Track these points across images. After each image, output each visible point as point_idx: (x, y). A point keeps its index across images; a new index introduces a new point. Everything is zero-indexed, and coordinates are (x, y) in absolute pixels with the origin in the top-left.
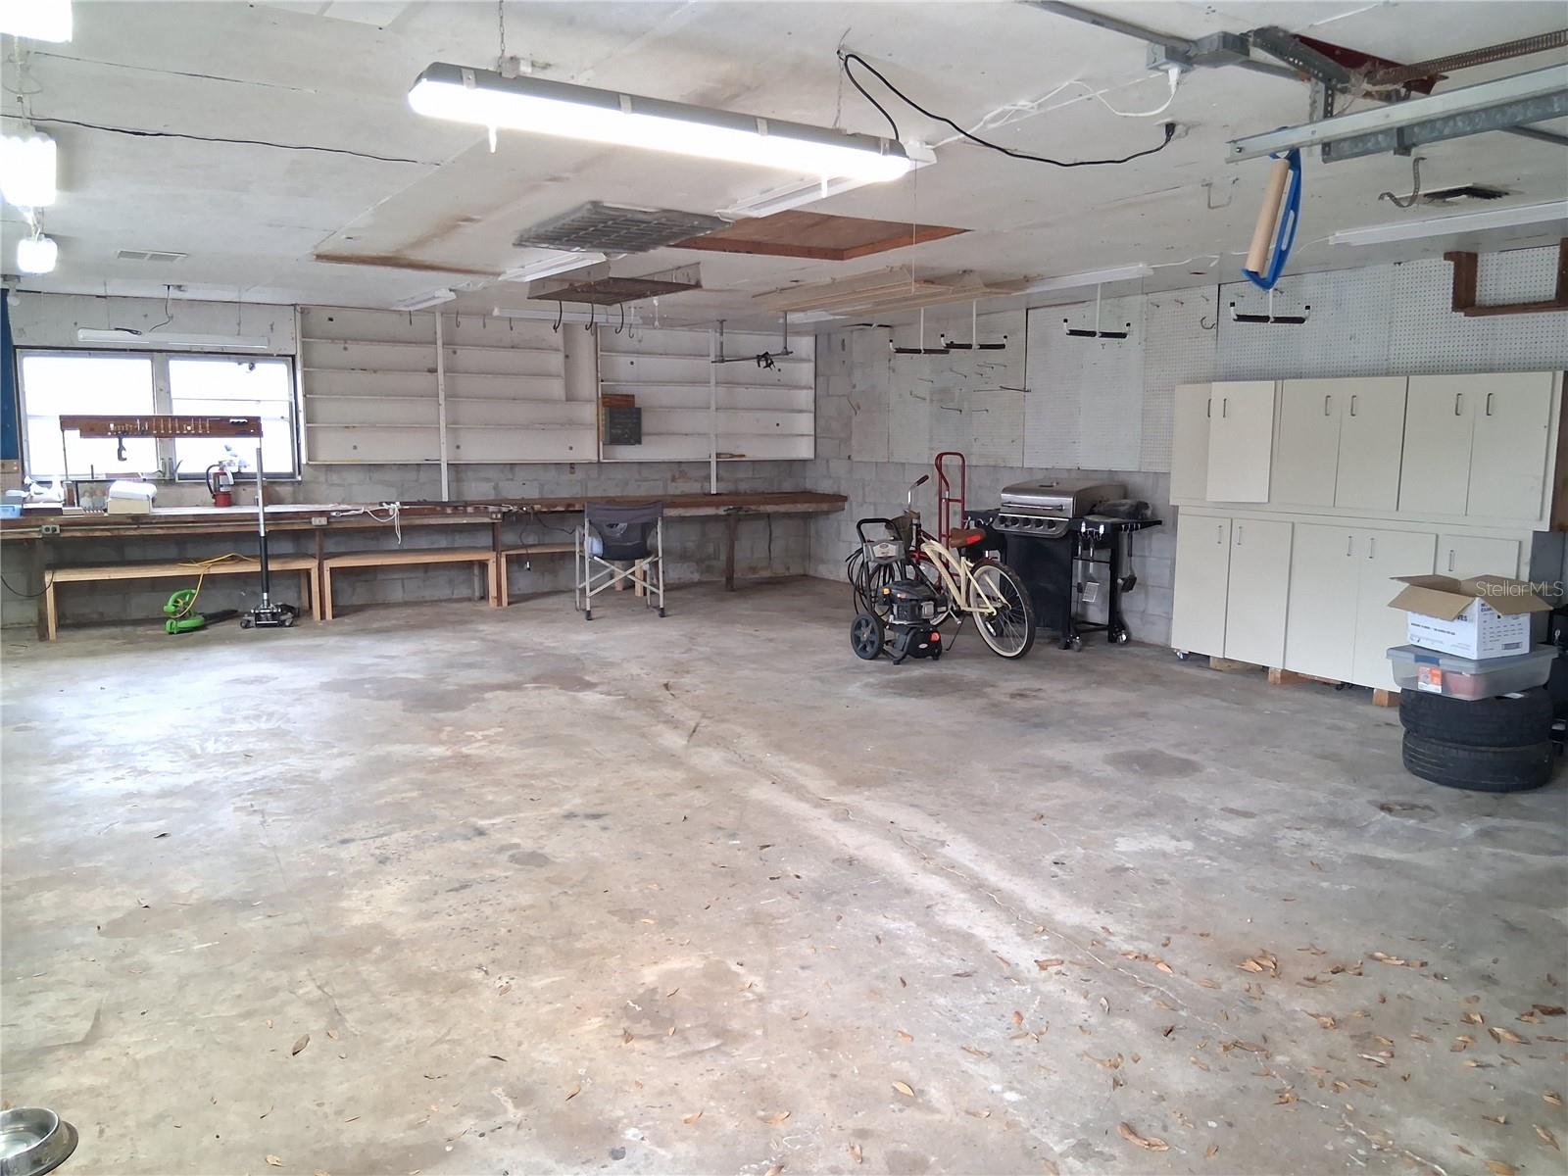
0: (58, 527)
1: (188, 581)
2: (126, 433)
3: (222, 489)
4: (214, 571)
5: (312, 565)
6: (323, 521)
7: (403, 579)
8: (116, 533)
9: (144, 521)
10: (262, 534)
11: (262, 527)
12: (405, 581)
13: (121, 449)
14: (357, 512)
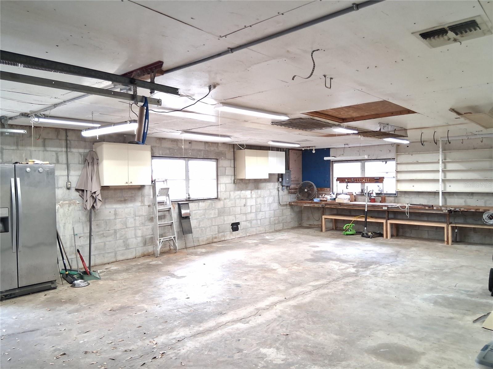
0: (324, 205)
1: (349, 222)
2: (349, 182)
3: (372, 198)
4: (358, 220)
5: (384, 221)
6: (386, 208)
7: (428, 231)
8: (336, 207)
9: (342, 204)
10: (366, 210)
11: (366, 208)
12: (429, 231)
13: (347, 186)
14: (396, 206)
